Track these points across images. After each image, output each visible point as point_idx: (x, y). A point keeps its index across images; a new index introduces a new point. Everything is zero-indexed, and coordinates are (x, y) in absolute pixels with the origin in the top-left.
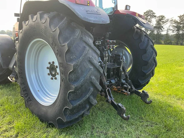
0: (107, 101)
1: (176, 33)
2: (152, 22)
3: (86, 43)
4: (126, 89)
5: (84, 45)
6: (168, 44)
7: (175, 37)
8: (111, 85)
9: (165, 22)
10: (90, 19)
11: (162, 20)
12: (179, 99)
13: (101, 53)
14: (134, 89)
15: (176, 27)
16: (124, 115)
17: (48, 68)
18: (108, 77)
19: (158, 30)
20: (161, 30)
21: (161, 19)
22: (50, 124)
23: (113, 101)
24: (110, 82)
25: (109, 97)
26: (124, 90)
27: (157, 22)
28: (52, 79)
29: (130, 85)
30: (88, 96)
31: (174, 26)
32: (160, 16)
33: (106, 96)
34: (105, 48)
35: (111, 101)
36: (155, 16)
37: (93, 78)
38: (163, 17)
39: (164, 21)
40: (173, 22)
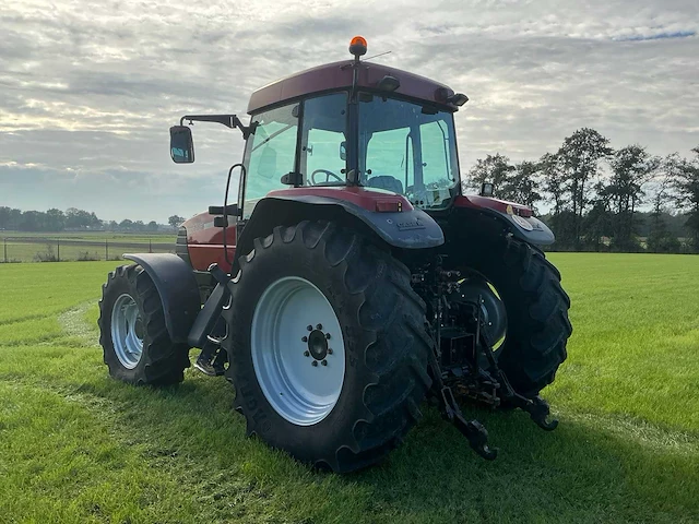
0: (445, 417)
1: (689, 209)
2: (598, 171)
3: (398, 287)
4: (489, 389)
5: (395, 290)
6: (665, 249)
7: (686, 224)
8: (452, 381)
9: (648, 171)
10: (407, 241)
11: (634, 165)
12: (638, 423)
13: (429, 306)
14: (512, 392)
15: (689, 187)
16: (486, 448)
17: (305, 339)
18: (446, 360)
19: (621, 200)
20: (635, 198)
21: (630, 161)
22: (318, 465)
23: (459, 416)
24: (450, 374)
25: (448, 406)
26: (484, 394)
27: (618, 171)
28: (315, 364)
29: (500, 381)
30: (404, 396)
31: (680, 185)
32: (624, 152)
33: (442, 407)
34: (436, 289)
35: (455, 416)
36: (608, 151)
37: (414, 357)
38: (636, 153)
39: (642, 165)
40: (677, 170)
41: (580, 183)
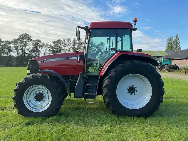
2: (29, 45)
9: (42, 46)
11: (38, 44)
15: (52, 51)
17: (127, 89)
19: (35, 53)
27: (34, 46)
36: (31, 40)
40: (49, 47)
41: (24, 48)
